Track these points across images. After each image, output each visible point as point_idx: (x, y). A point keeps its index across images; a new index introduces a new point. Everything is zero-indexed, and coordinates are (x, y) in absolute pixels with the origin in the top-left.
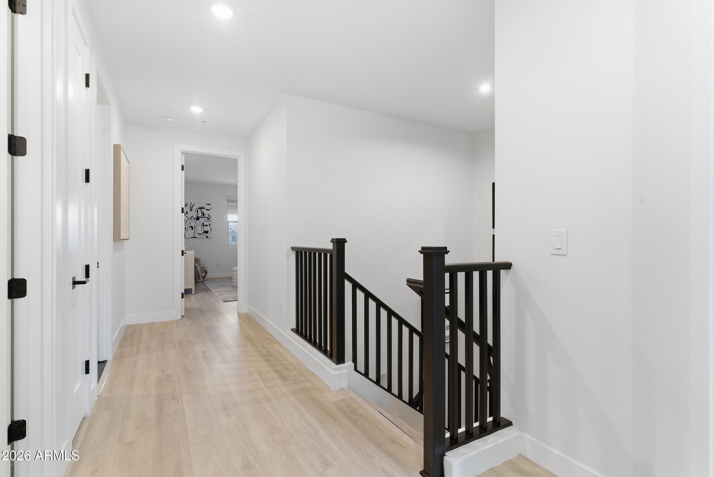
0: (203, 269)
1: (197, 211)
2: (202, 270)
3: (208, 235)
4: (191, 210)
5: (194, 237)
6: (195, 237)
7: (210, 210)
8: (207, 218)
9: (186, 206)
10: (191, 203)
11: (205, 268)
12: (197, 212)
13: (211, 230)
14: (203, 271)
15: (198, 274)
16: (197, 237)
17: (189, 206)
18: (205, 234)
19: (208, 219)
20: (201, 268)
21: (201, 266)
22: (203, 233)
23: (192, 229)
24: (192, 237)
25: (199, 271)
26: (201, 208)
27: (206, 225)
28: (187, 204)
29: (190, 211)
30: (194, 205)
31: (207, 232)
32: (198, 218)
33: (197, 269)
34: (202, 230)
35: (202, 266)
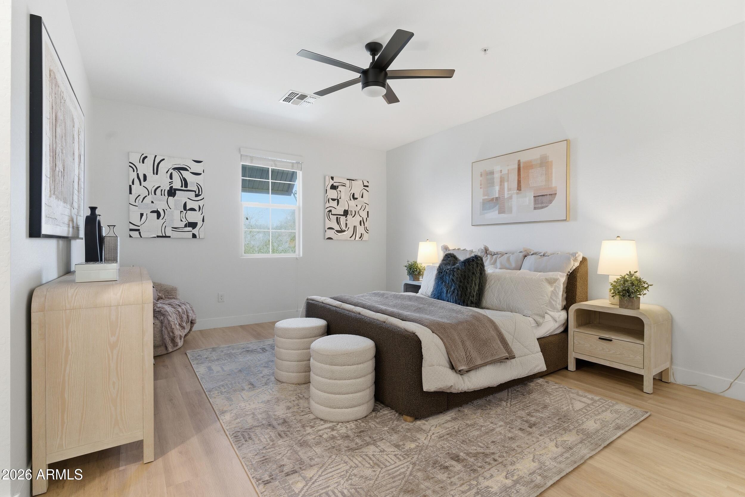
0: (185, 317)
1: (171, 174)
2: (182, 321)
3: (195, 231)
4: (156, 171)
5: (163, 237)
6: (166, 237)
7: (200, 174)
8: (195, 191)
9: (143, 162)
10: (156, 156)
11: (190, 312)
12: (171, 177)
13: (203, 221)
14: (184, 324)
15: (171, 334)
16: (169, 237)
17: (149, 162)
18: (190, 229)
19: (197, 196)
20: (181, 318)
21: (180, 310)
22: (186, 226)
23: (158, 217)
24: (158, 237)
25: (173, 326)
26: (179, 169)
27: (192, 209)
28: (146, 157)
29: (154, 174)
30: (164, 159)
31: (193, 225)
32: (172, 192)
33: (169, 321)
34: (181, 221)
35: (182, 309)
